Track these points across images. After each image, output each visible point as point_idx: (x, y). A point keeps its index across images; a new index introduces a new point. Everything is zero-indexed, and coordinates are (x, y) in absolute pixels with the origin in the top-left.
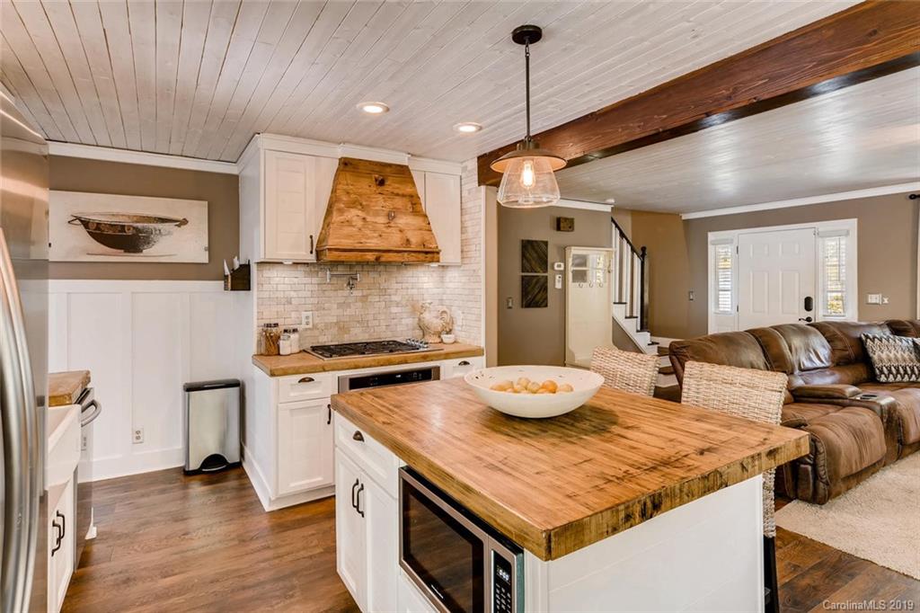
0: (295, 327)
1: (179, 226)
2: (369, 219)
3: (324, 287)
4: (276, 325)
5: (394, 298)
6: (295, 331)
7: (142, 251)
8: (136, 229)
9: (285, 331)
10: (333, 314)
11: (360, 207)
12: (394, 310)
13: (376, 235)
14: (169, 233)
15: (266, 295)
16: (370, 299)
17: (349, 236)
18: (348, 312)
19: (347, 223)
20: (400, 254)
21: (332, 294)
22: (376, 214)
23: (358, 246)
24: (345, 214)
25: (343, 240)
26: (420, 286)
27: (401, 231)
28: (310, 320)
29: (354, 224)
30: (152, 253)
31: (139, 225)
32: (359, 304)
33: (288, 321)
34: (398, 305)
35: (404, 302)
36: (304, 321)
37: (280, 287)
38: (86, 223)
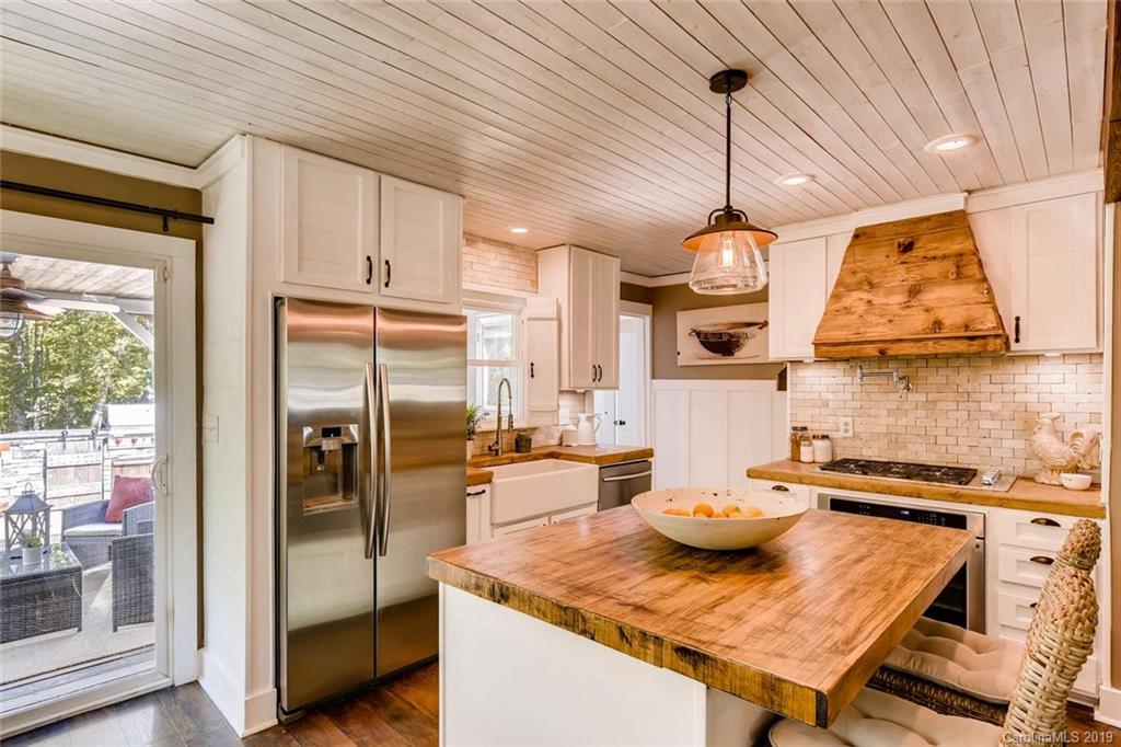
0: (826, 433)
1: (761, 328)
2: (876, 301)
3: (869, 388)
4: (805, 429)
5: (984, 406)
6: (825, 437)
7: (733, 354)
8: (729, 334)
9: (814, 437)
10: (883, 422)
11: (867, 287)
12: (986, 424)
13: (884, 320)
14: (754, 336)
15: (800, 396)
16: (940, 405)
17: (842, 328)
18: (903, 422)
19: (844, 311)
20: (919, 344)
21: (880, 397)
22: (890, 292)
23: (854, 338)
24: (844, 300)
25: (834, 333)
26: (1039, 388)
27: (927, 311)
28: (850, 427)
29: (853, 310)
30: (743, 355)
31: (732, 331)
32: (921, 413)
33: (824, 426)
34: (993, 416)
35: (1006, 414)
36: (842, 428)
37: (816, 388)
38: (698, 334)
